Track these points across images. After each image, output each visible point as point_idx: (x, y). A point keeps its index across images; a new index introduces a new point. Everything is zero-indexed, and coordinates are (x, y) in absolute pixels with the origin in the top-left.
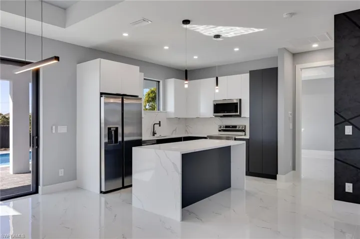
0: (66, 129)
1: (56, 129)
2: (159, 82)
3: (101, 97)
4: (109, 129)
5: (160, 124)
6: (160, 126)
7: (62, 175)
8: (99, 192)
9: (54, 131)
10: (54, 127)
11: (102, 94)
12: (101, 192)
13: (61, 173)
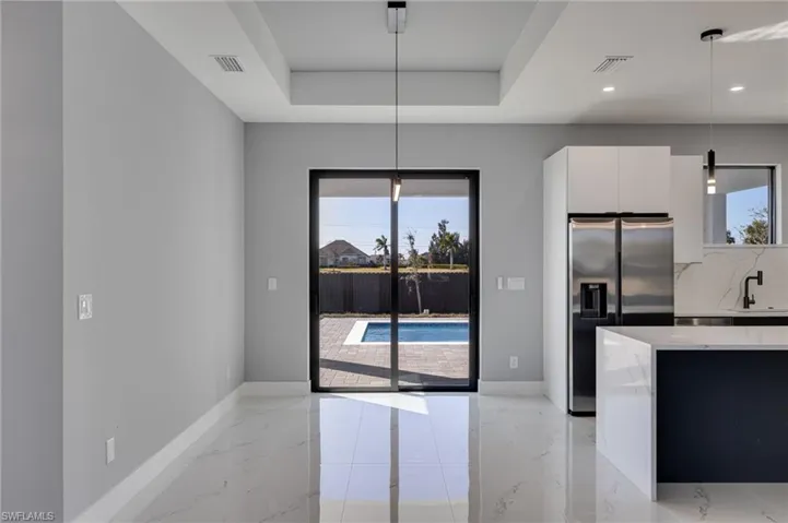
0: (523, 284)
1: (504, 284)
2: (772, 168)
3: (569, 221)
4: (585, 286)
5: (759, 278)
6: (760, 283)
7: (516, 366)
8: (565, 410)
9: (500, 287)
10: (500, 280)
11: (570, 216)
12: (569, 411)
13: (514, 362)
